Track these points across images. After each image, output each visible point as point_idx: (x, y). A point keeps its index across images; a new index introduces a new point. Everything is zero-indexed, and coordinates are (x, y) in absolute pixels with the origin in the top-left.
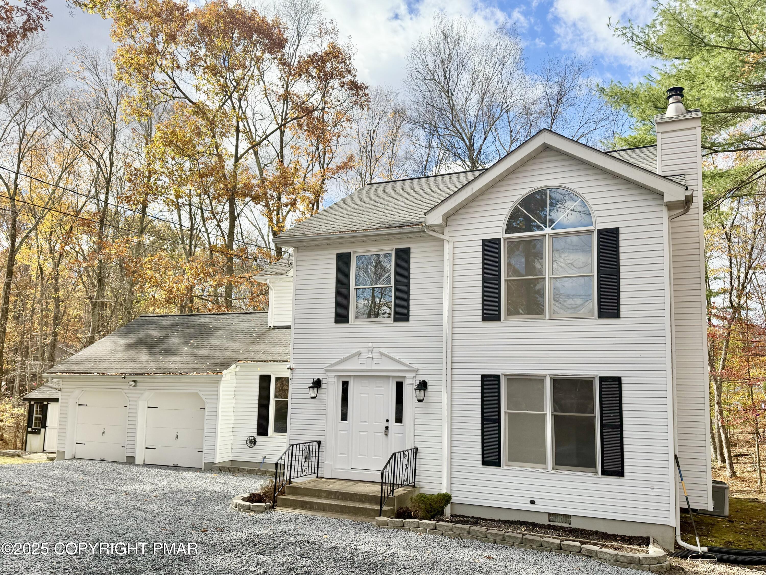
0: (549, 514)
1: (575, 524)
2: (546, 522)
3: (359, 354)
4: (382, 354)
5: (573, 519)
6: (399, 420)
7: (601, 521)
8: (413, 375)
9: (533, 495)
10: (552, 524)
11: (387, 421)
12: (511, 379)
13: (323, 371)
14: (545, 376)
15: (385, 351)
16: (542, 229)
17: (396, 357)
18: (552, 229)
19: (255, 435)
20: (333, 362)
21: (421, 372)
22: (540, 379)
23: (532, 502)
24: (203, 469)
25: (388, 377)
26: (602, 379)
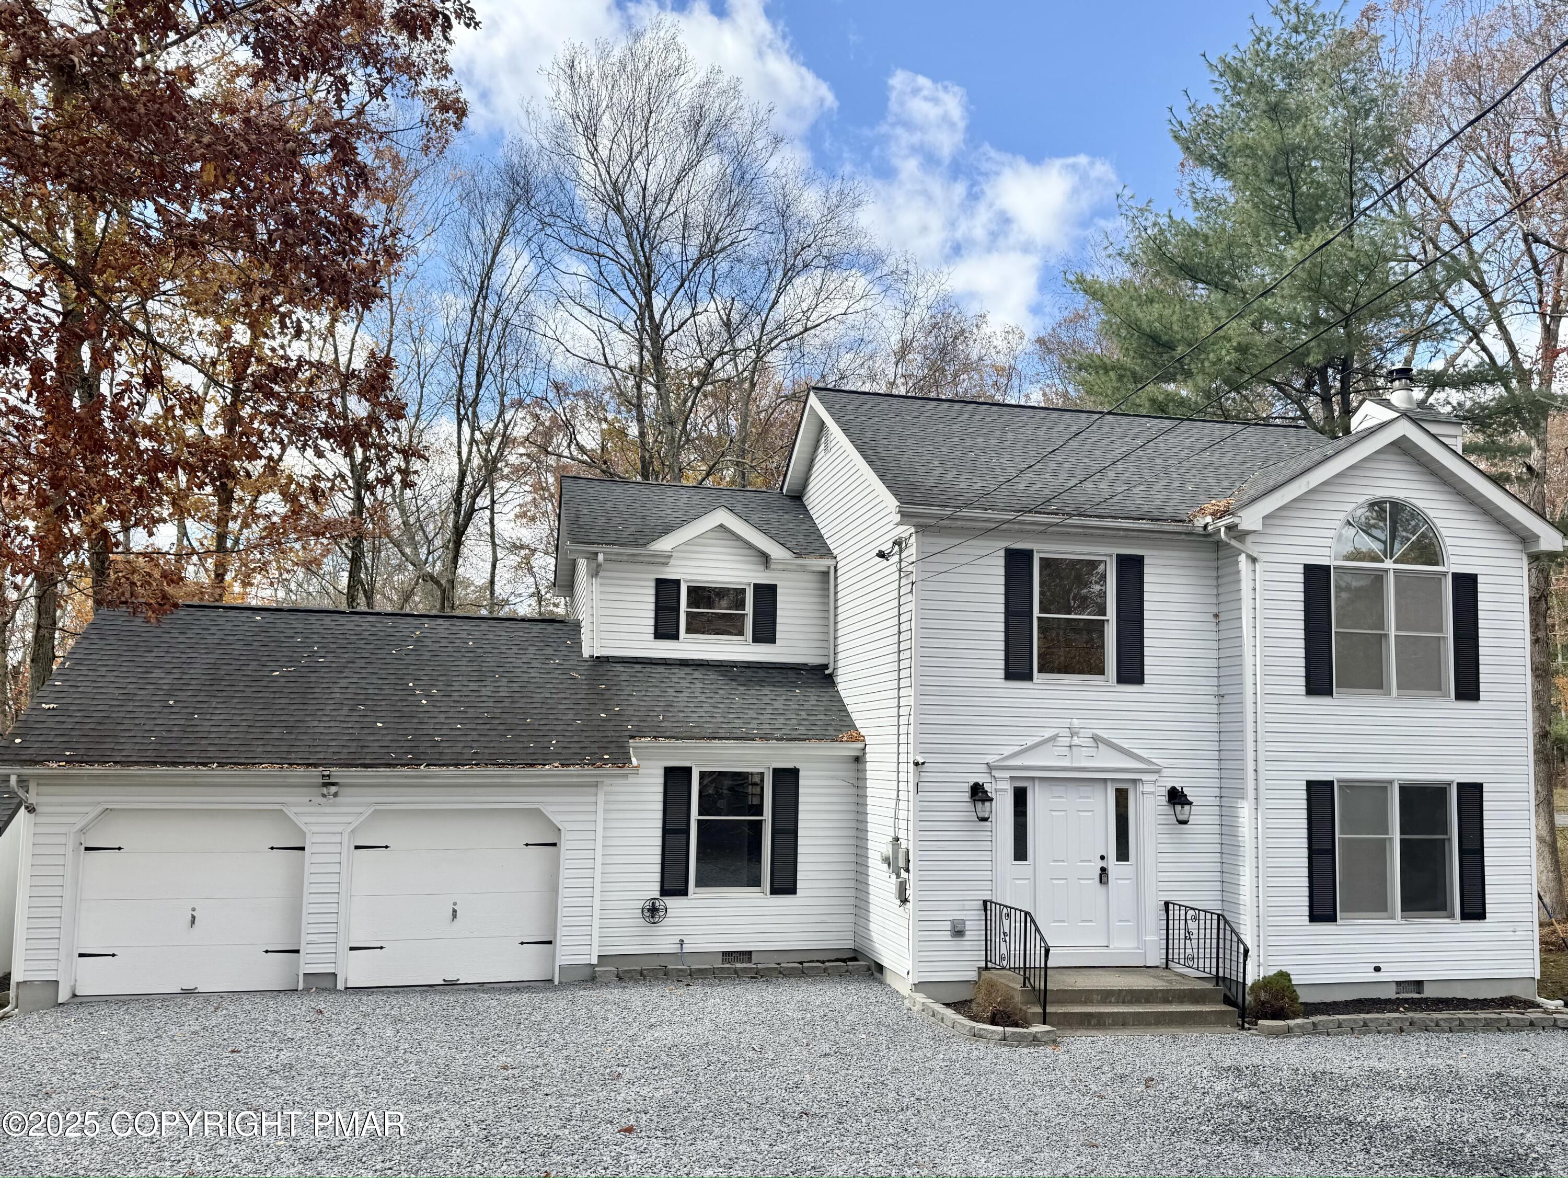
0: (1398, 983)
1: (1429, 992)
2: (1393, 996)
3: (1054, 738)
4: (1096, 739)
5: (1426, 986)
6: (1123, 853)
7: (1458, 983)
8: (1153, 777)
9: (1377, 959)
10: (1401, 996)
11: (1102, 858)
12: (1351, 787)
13: (984, 768)
14: (1391, 782)
15: (1104, 734)
16: (1383, 561)
17: (1125, 745)
18: (1395, 562)
19: (657, 894)
20: (1006, 754)
21: (1165, 772)
22: (1381, 787)
23: (1377, 969)
24: (556, 983)
25: (1105, 780)
26: (1461, 786)
